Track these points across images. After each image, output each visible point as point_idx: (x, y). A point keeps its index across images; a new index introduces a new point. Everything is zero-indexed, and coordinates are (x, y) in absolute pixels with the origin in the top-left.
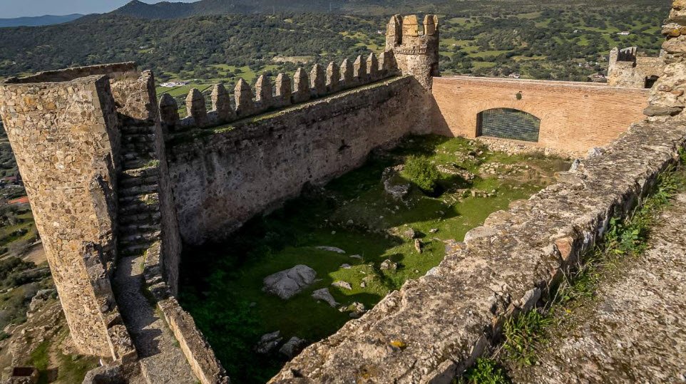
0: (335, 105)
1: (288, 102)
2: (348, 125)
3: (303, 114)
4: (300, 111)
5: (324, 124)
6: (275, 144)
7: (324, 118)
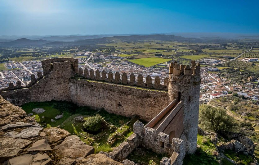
0: (116, 88)
1: (110, 81)
2: (122, 98)
3: (103, 85)
4: (102, 84)
5: (111, 92)
6: (93, 90)
7: (111, 90)
